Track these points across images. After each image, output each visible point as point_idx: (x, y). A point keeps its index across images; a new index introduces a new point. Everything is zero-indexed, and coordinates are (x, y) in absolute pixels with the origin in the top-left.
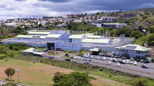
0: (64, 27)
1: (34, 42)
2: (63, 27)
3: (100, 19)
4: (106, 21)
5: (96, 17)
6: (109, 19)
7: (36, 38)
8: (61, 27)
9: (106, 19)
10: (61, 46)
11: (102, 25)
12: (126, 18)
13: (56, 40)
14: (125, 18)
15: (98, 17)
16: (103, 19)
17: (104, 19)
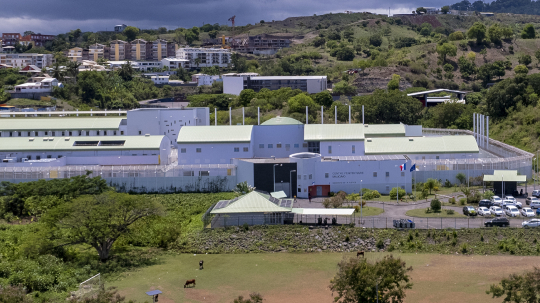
0: (58, 94)
1: (123, 168)
2: (52, 94)
3: (173, 55)
4: (201, 65)
5: (149, 45)
6: (211, 58)
7: (98, 147)
8: (45, 94)
9: (202, 58)
10: (327, 176)
11: (245, 82)
12: (262, 52)
13: (237, 150)
14: (255, 51)
15: (160, 47)
16: (189, 56)
17: (195, 57)
